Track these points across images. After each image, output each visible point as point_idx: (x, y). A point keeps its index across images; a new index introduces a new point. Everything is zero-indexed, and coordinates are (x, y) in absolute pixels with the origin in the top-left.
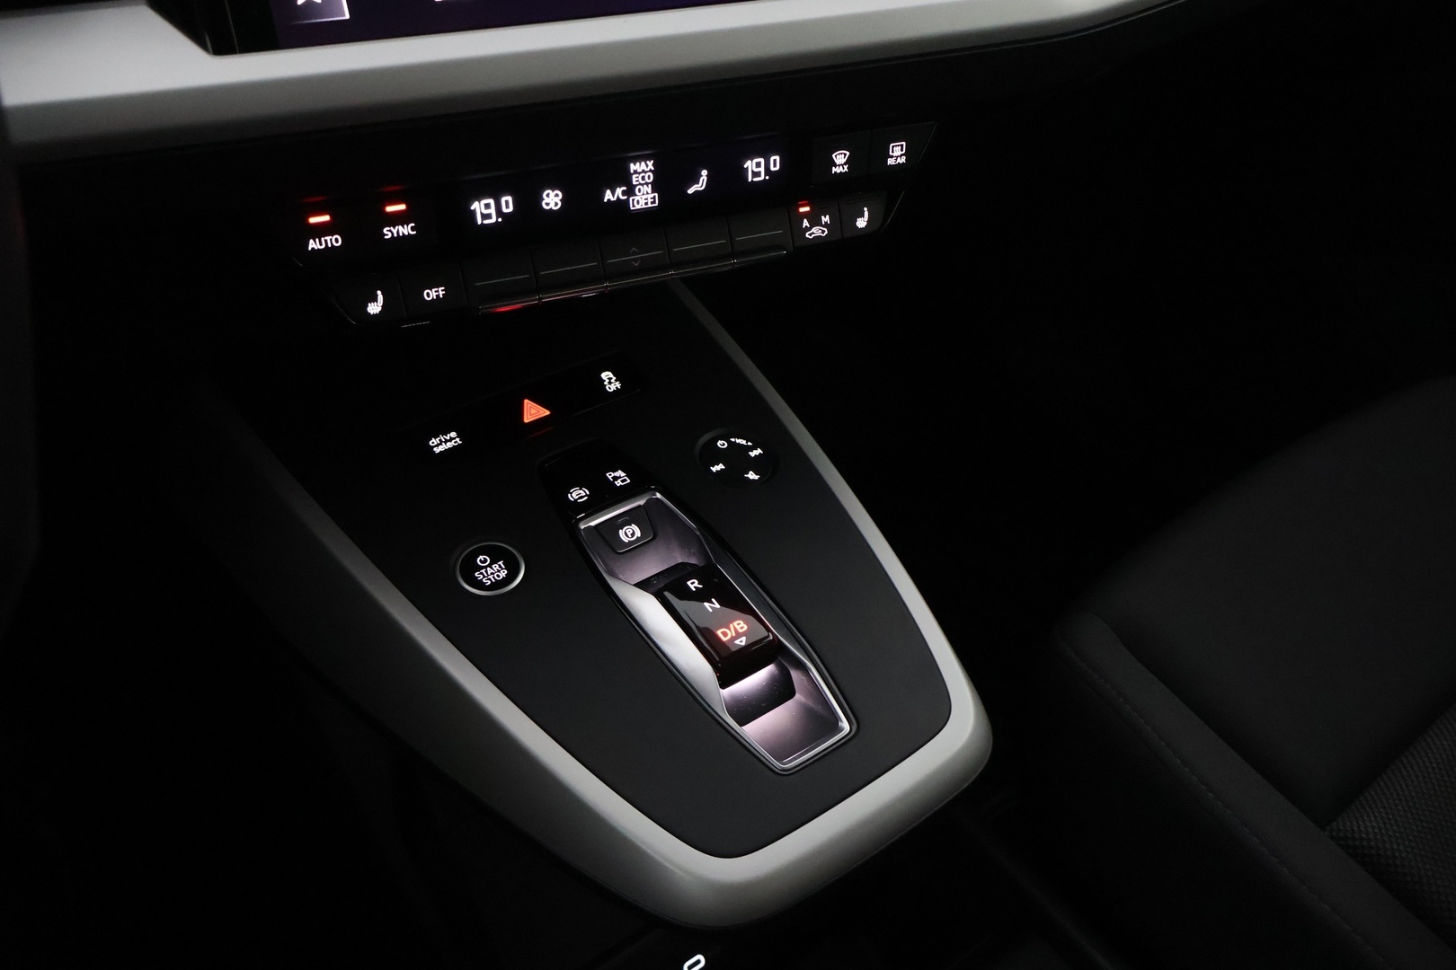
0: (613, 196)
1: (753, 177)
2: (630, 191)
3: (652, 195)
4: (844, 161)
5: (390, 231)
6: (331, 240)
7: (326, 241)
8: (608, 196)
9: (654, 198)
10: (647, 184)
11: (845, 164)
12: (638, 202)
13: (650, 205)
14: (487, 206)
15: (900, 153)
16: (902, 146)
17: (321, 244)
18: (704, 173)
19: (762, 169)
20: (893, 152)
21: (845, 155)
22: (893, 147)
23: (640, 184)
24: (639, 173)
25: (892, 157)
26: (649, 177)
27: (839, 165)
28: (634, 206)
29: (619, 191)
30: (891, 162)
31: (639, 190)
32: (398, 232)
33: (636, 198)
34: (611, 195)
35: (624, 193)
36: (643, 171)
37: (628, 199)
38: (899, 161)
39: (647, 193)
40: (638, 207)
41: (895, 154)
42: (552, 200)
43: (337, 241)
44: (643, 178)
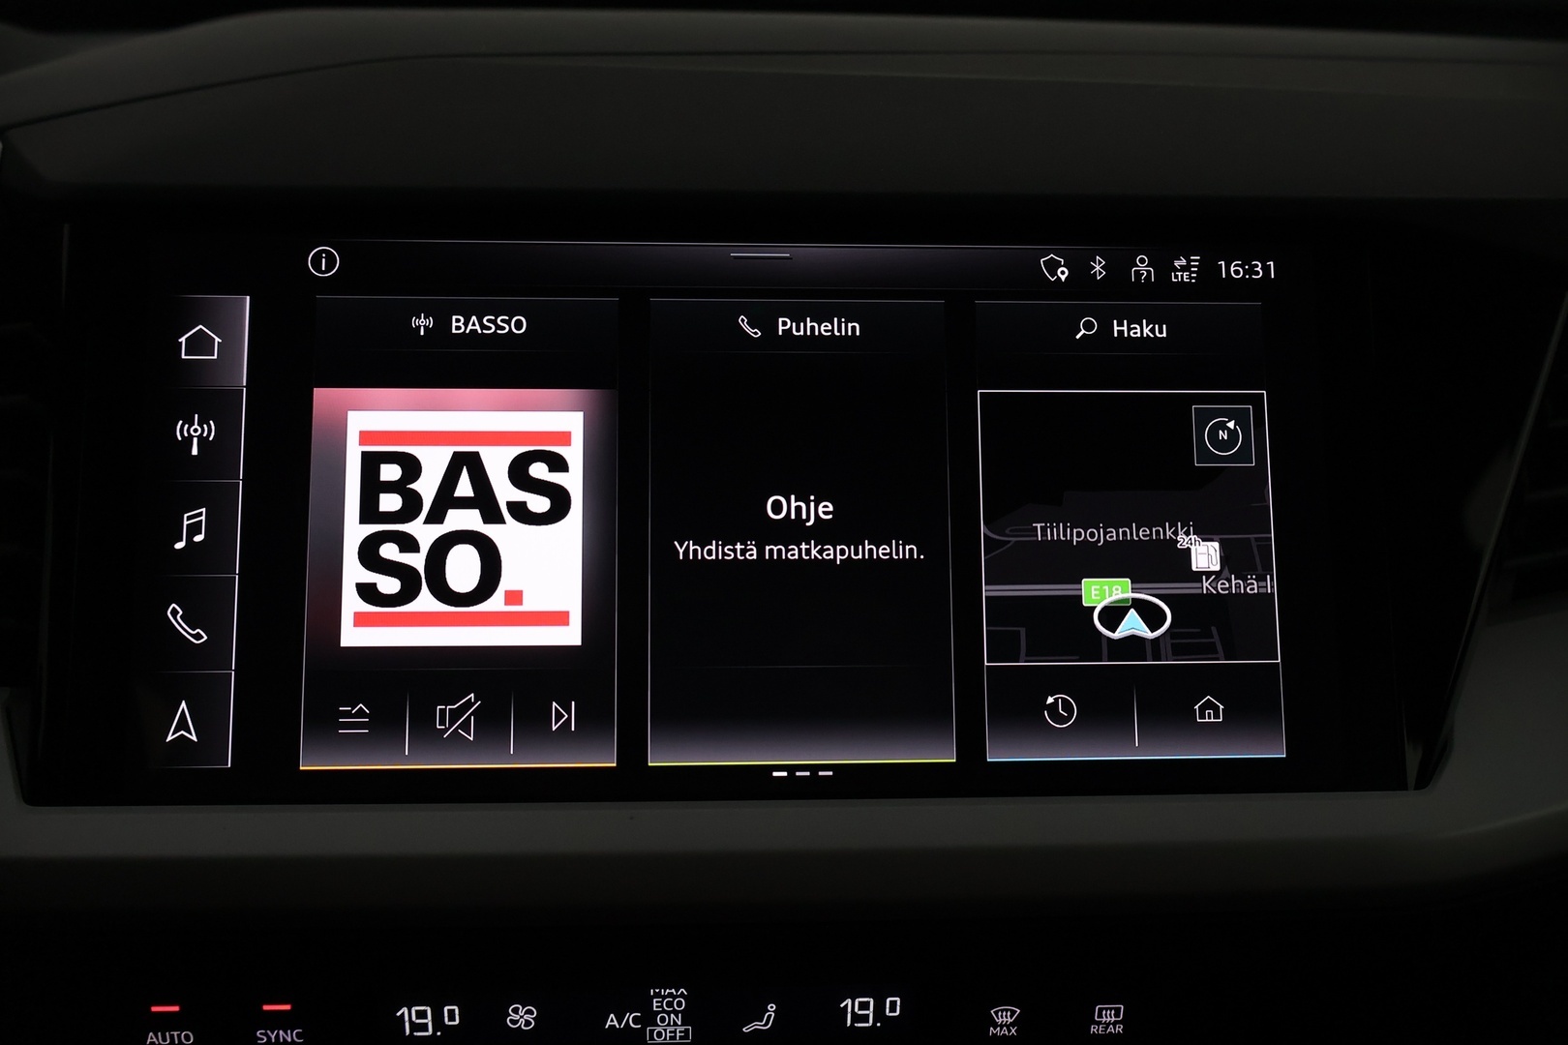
0: (620, 1025)
1: (853, 1022)
2: (649, 1018)
3: (683, 1028)
4: (1010, 1020)
5: (266, 1034)
6: (179, 1036)
7: (172, 1037)
8: (612, 1021)
9: (687, 1031)
10: (676, 1013)
11: (1013, 1024)
12: (659, 1035)
13: (678, 1041)
14: (421, 1015)
15: (1113, 1019)
16: (1117, 1011)
17: (164, 1040)
18: (772, 1007)
19: (870, 1012)
20: (1100, 1016)
21: (1013, 1013)
22: (1101, 1010)
23: (664, 1011)
24: (664, 997)
25: (1099, 1023)
26: (679, 1004)
27: (1002, 1026)
28: (652, 1038)
29: (629, 1017)
30: (1093, 1029)
31: (663, 1020)
32: (278, 1035)
33: (658, 1029)
34: (616, 1023)
35: (636, 1020)
36: (670, 995)
37: (643, 1029)
38: (1111, 1029)
39: (675, 1024)
40: (659, 1041)
41: (1104, 1020)
42: (521, 1017)
43: (187, 1038)
44: (670, 1004)
